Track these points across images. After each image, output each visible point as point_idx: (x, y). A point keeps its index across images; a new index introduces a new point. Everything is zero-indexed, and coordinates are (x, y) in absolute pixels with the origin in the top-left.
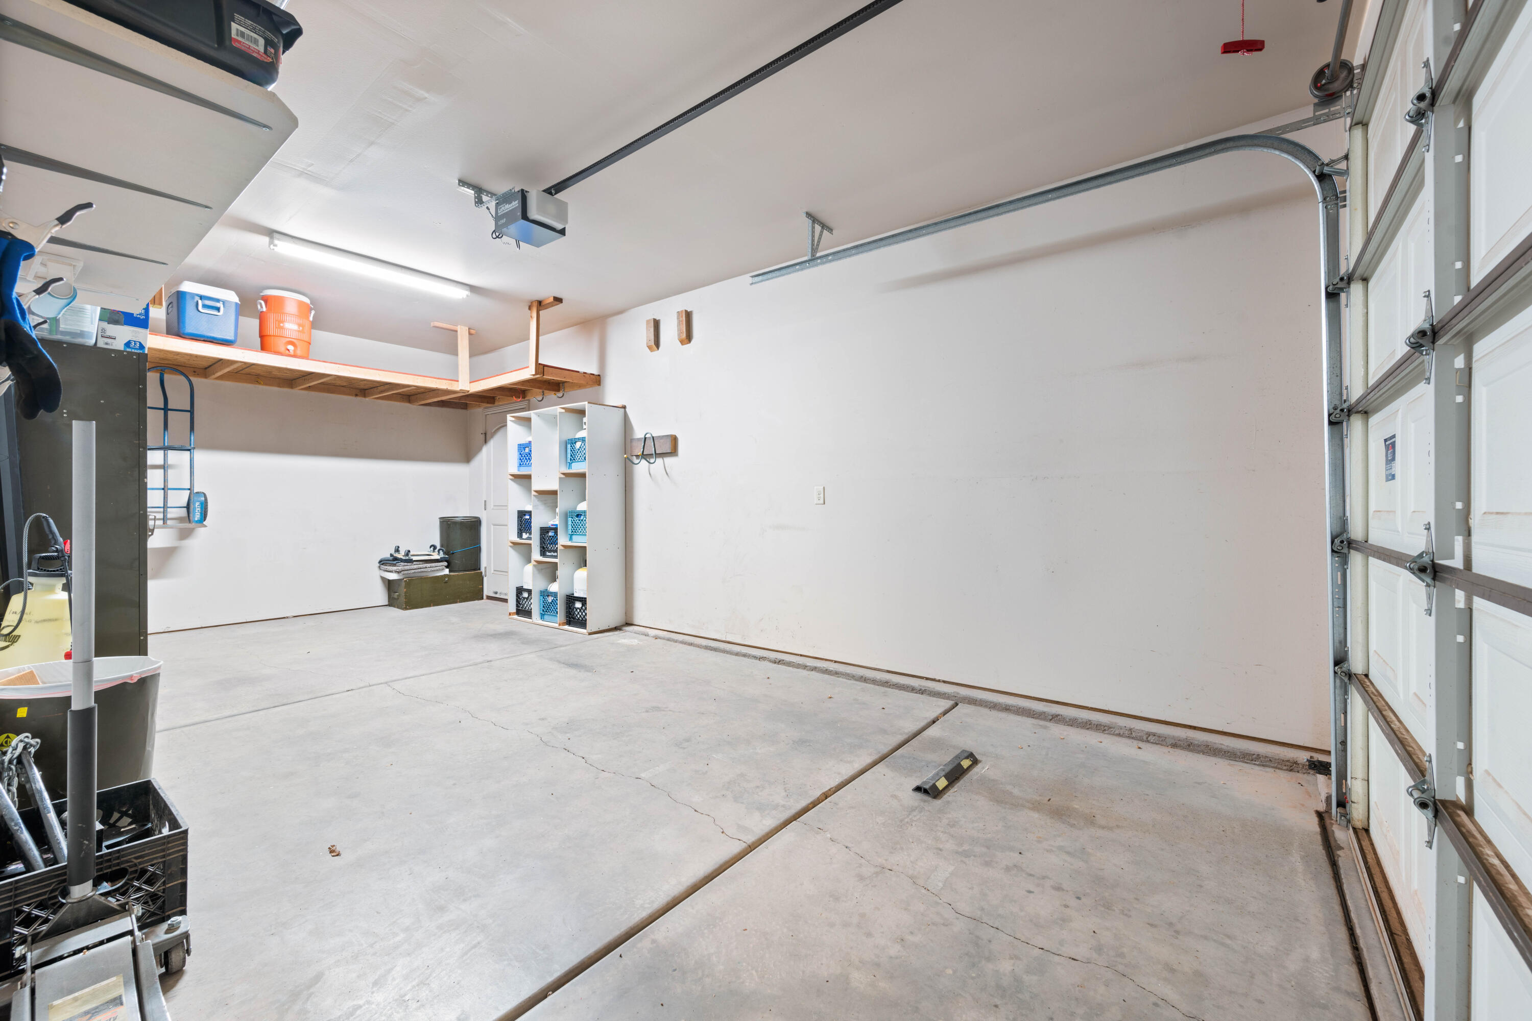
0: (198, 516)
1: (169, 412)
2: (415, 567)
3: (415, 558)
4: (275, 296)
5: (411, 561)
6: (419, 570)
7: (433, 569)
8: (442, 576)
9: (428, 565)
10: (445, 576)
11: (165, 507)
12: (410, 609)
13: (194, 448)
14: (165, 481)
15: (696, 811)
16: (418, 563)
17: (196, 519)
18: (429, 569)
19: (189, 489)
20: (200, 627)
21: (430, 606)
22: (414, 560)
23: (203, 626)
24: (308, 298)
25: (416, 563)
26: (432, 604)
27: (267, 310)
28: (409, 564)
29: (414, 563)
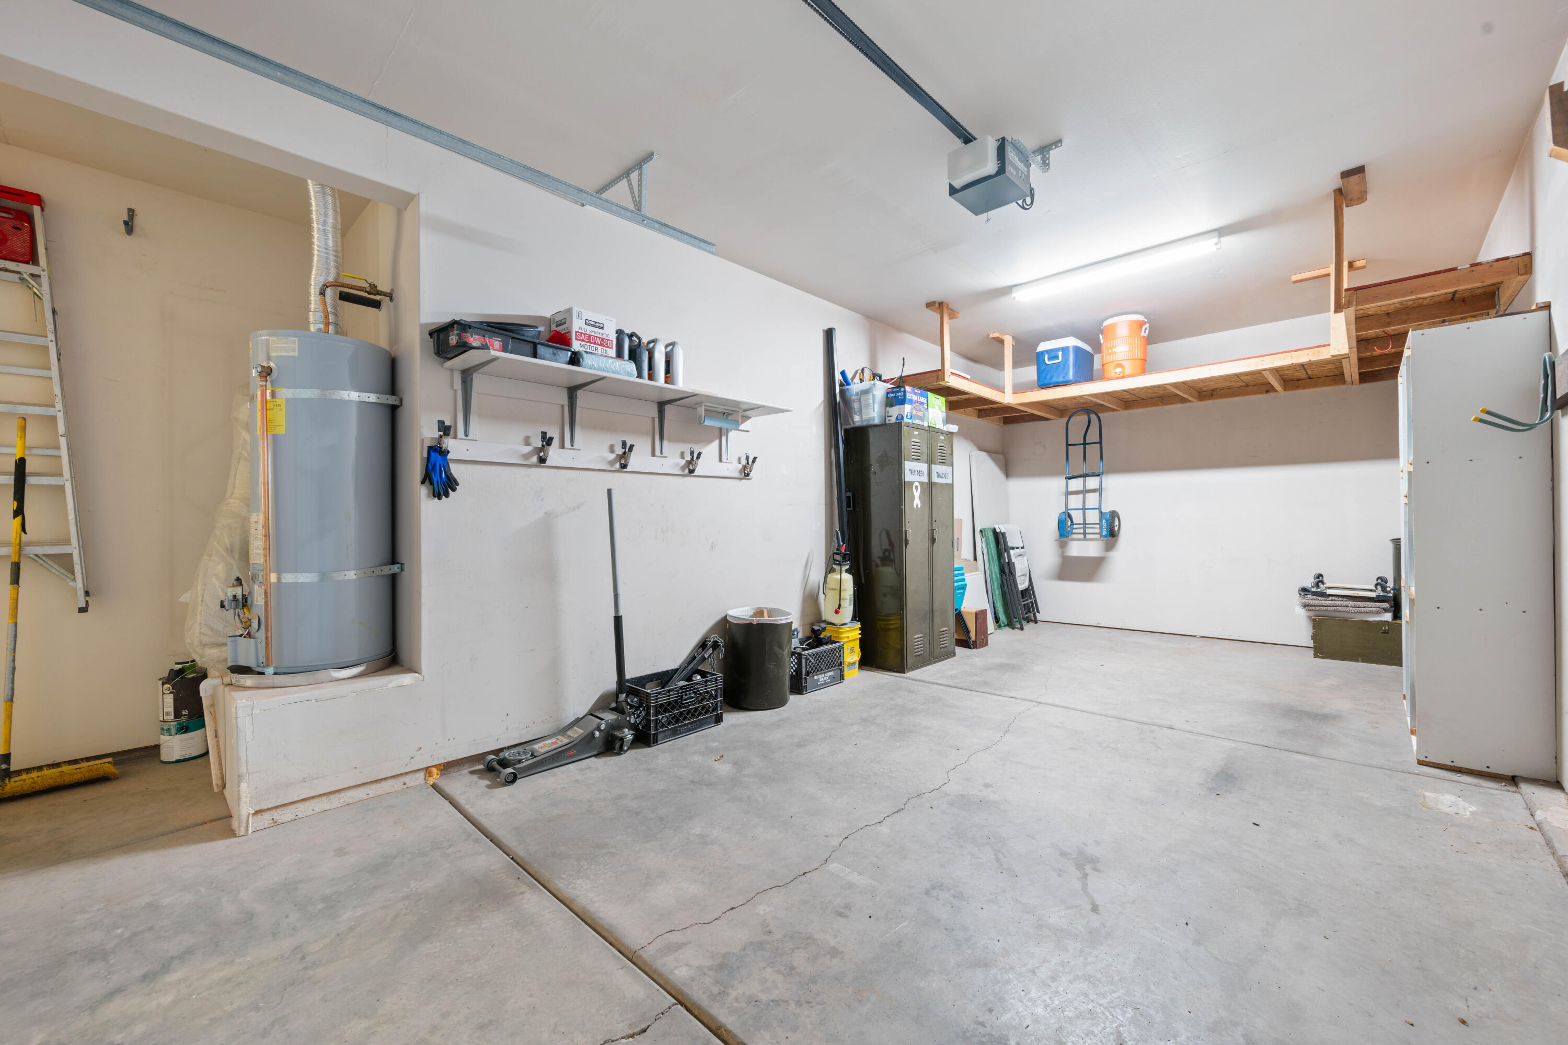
0: (1105, 532)
1: (1087, 446)
2: (1328, 603)
3: (1329, 592)
4: (1110, 325)
5: (1323, 595)
6: (1335, 608)
7: (1358, 610)
8: (1377, 622)
9: (1351, 603)
10: (1384, 623)
11: (1084, 523)
12: (1323, 658)
13: (1103, 474)
14: (1084, 502)
15: (733, 908)
16: (1337, 598)
17: (1104, 534)
18: (1353, 610)
19: (1098, 509)
20: (1121, 628)
21: (1357, 661)
22: (1327, 593)
23: (1123, 628)
24: (1141, 315)
25: (1334, 598)
26: (1360, 659)
27: (1103, 342)
28: (1320, 598)
29: (1331, 598)
